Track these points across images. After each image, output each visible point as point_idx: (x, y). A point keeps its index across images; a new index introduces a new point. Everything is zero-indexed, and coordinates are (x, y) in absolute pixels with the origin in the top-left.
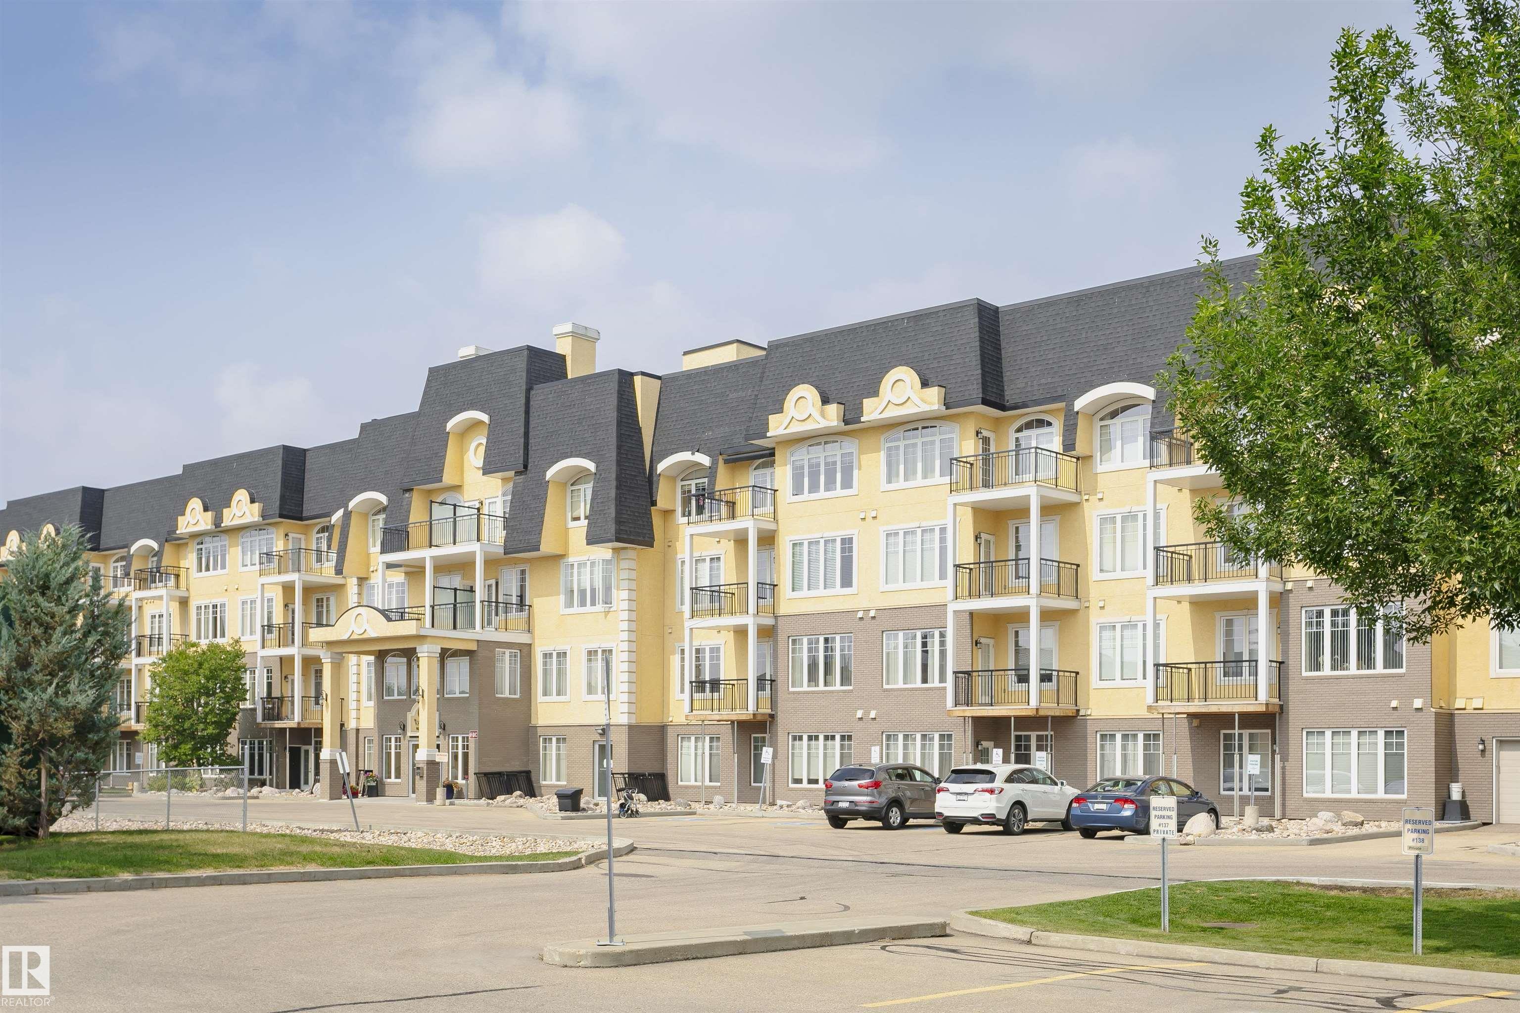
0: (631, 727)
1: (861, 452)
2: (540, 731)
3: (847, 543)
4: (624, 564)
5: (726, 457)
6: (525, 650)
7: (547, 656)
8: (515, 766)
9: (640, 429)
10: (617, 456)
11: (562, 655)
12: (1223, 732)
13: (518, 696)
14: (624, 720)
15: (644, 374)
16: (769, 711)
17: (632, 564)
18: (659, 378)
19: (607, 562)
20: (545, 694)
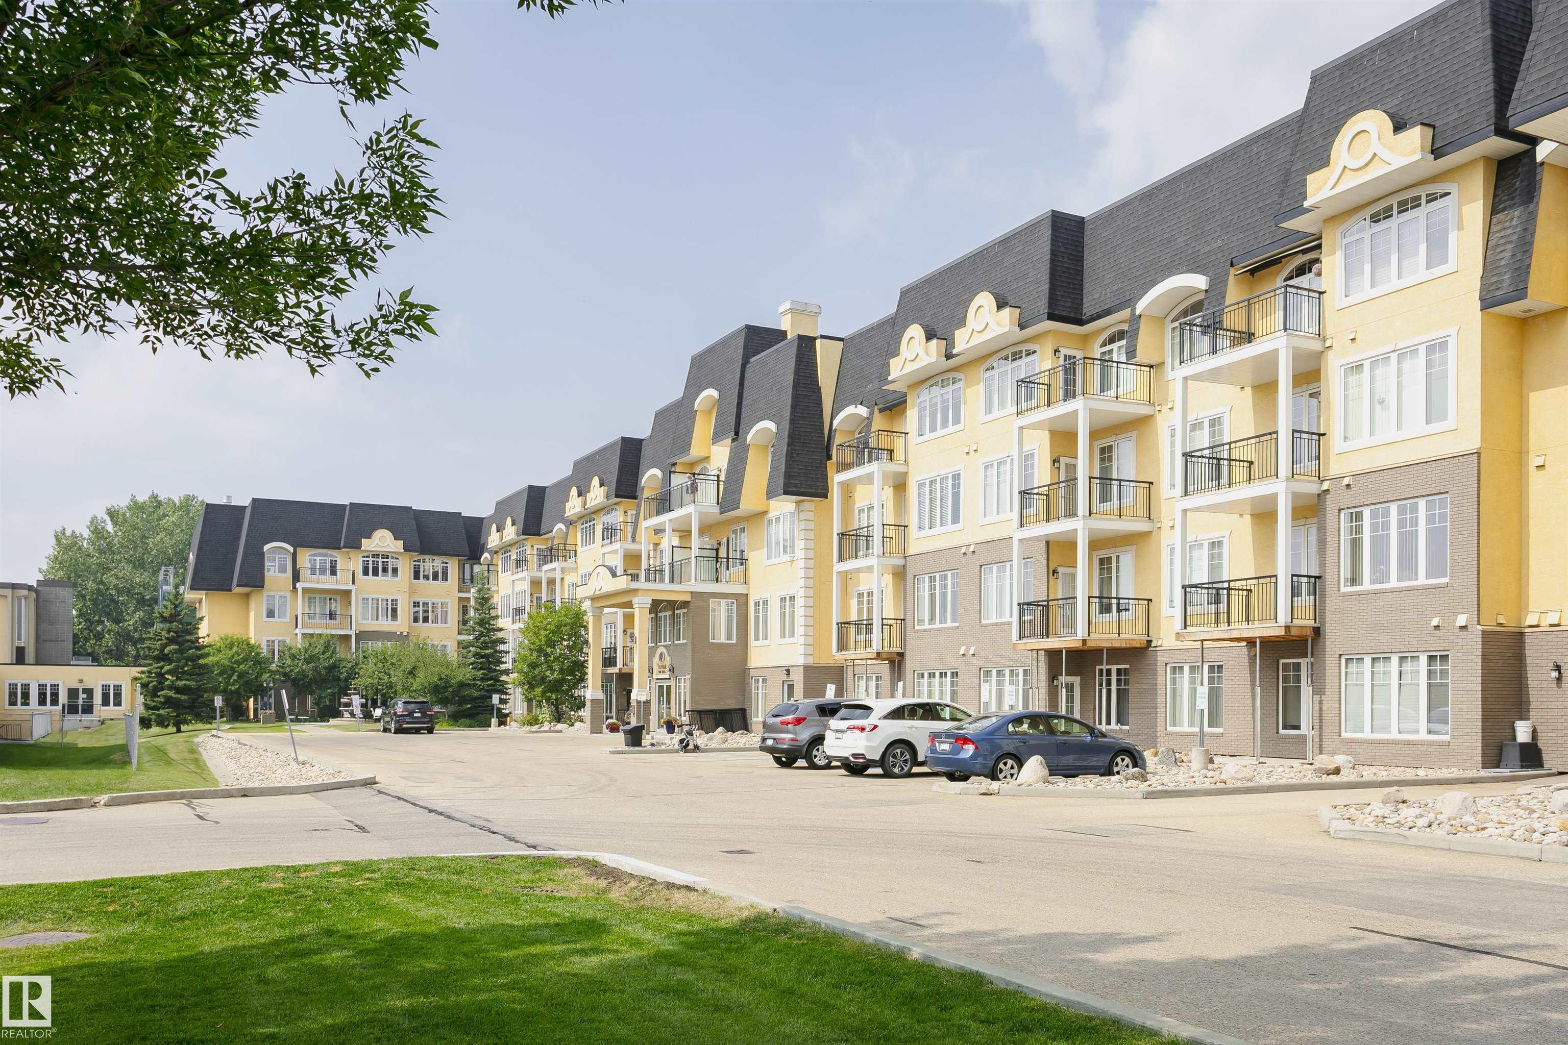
0: (807, 668)
1: (966, 387)
2: (752, 673)
3: (956, 477)
4: (803, 516)
5: (881, 406)
6: (741, 600)
7: (757, 604)
8: (731, 704)
9: (819, 389)
10: (791, 414)
11: (766, 603)
12: (1282, 661)
13: (734, 641)
14: (801, 661)
15: (823, 337)
16: (899, 650)
17: (811, 516)
18: (841, 340)
19: (792, 514)
20: (757, 639)
